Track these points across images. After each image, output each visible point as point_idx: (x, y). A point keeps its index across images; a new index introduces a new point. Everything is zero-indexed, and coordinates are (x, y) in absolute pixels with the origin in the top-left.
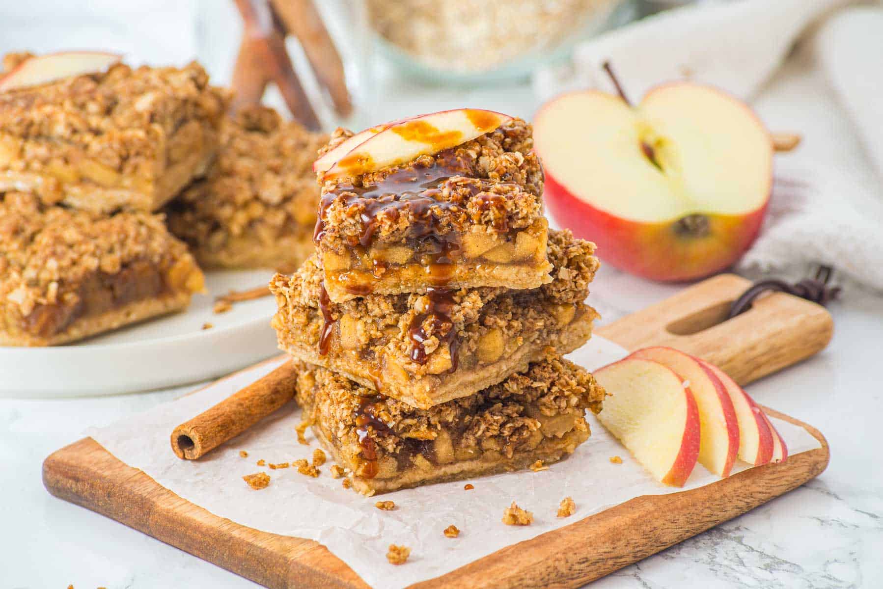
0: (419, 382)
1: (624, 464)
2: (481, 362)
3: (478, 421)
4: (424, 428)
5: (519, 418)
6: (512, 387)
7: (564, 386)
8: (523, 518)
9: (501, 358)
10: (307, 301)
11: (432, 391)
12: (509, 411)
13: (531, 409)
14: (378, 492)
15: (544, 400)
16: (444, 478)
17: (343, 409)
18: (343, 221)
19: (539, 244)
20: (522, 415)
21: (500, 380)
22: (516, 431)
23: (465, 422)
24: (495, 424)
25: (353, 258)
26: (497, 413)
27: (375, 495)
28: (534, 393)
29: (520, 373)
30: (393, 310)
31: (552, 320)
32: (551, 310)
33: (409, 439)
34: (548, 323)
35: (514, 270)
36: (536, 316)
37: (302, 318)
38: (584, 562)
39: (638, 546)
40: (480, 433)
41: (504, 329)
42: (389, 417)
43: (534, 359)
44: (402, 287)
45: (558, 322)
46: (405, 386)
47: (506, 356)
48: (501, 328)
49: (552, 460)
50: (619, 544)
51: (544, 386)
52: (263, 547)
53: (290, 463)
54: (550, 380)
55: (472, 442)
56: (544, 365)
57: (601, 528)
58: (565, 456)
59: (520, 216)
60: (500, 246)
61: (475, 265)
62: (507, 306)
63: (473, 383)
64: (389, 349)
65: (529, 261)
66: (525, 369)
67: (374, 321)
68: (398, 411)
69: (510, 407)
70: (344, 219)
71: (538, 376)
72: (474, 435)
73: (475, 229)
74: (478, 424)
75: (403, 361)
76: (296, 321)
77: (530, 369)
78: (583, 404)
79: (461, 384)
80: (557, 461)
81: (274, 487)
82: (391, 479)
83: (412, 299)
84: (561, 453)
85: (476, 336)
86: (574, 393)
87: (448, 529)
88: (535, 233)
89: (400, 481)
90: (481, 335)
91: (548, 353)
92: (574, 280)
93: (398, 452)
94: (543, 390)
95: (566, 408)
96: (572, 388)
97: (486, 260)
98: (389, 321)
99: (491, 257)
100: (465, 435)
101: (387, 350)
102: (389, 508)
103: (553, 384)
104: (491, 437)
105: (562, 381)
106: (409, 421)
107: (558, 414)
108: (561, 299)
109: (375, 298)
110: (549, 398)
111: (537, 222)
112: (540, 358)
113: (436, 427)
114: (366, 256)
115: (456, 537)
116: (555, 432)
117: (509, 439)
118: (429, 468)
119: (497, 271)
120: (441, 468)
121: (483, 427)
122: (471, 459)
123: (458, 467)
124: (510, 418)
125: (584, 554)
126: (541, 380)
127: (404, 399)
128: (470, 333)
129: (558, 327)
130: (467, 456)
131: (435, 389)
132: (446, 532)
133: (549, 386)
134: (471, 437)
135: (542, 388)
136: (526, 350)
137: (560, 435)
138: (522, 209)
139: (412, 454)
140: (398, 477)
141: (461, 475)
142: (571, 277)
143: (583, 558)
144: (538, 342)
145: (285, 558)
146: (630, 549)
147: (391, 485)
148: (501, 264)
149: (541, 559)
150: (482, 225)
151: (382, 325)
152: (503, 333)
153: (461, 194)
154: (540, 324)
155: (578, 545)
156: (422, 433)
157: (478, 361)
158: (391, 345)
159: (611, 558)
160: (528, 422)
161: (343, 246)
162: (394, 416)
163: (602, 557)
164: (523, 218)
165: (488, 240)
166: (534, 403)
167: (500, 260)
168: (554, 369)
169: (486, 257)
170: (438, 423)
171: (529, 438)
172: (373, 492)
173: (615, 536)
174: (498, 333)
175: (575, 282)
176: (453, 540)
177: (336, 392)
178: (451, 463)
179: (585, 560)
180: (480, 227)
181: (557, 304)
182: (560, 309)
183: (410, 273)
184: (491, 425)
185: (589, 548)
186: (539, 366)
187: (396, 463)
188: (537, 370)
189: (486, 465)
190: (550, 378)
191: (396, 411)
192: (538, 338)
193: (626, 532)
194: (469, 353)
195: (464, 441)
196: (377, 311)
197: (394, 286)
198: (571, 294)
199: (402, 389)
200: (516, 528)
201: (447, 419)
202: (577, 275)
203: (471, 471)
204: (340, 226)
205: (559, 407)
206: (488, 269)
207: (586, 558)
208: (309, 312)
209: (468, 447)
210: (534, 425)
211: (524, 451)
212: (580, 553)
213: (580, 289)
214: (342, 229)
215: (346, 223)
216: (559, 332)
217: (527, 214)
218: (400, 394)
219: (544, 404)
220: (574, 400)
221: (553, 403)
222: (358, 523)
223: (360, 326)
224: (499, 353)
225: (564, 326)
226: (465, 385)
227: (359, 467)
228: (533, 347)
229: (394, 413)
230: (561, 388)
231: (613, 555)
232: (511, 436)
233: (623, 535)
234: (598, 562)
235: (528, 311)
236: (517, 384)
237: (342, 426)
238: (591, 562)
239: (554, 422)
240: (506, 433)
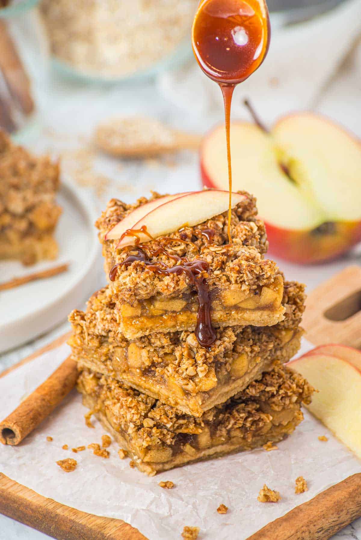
0: (193, 398)
1: (329, 442)
2: (233, 378)
3: (228, 417)
4: (192, 426)
5: (256, 414)
6: (252, 392)
7: (288, 390)
8: (273, 498)
9: (246, 373)
10: (100, 331)
11: (203, 404)
12: (250, 409)
13: (264, 407)
14: (158, 472)
15: (275, 399)
16: (203, 458)
17: (133, 414)
18: (137, 283)
19: (278, 296)
20: (258, 410)
21: (244, 388)
22: (254, 422)
23: (219, 418)
24: (241, 419)
25: (143, 308)
26: (241, 411)
27: (156, 474)
28: (267, 395)
29: (256, 381)
30: (170, 343)
31: (278, 341)
32: (276, 334)
33: (180, 434)
34: (276, 344)
35: (259, 313)
36: (267, 340)
37: (96, 343)
38: (320, 531)
39: (354, 513)
40: (230, 426)
41: (249, 353)
42: (168, 420)
43: (266, 370)
44: (178, 327)
45: (281, 341)
46: (182, 400)
47: (249, 371)
48: (247, 353)
49: (277, 440)
50: (342, 513)
51: (273, 389)
52: (83, 524)
53: (86, 446)
54: (278, 385)
55: (224, 432)
56: (273, 373)
57: (328, 502)
58: (285, 436)
59: (265, 277)
60: (250, 298)
61: (231, 311)
62: (248, 335)
63: (227, 393)
64: (168, 371)
65: (270, 307)
66: (259, 377)
67: (155, 350)
68: (174, 414)
69: (250, 406)
70: (138, 282)
71: (269, 382)
72: (225, 428)
73: (233, 287)
74: (228, 420)
75: (182, 382)
76: (90, 344)
77: (263, 377)
78: (300, 399)
79: (220, 395)
80: (280, 441)
81: (80, 469)
82: (167, 462)
83: (184, 335)
84: (283, 435)
85: (230, 360)
86: (294, 392)
87: (220, 508)
88: (275, 288)
89: (173, 463)
90: (234, 359)
91: (276, 365)
92: (294, 313)
93: (173, 444)
94: (273, 393)
95: (289, 404)
96: (293, 390)
97: (239, 307)
98: (167, 350)
99: (243, 305)
100: (219, 428)
101: (166, 371)
102: (170, 487)
103: (280, 387)
104: (237, 428)
105: (286, 385)
106: (181, 422)
107: (284, 409)
108: (284, 326)
109: (158, 335)
110: (278, 398)
111: (276, 280)
112: (270, 369)
113: (200, 424)
114: (152, 307)
115: (226, 514)
116: (281, 422)
117: (250, 429)
118: (194, 453)
119: (247, 315)
120: (201, 452)
121: (232, 422)
122: (222, 444)
123: (214, 450)
124: (250, 414)
125: (320, 525)
126: (271, 385)
127: (179, 407)
128: (227, 359)
129: (281, 346)
130: (220, 442)
131: (204, 402)
132: (219, 510)
133: (277, 389)
134: (224, 429)
135: (272, 391)
136: (261, 365)
137: (285, 423)
138: (267, 272)
139: (182, 444)
140: (172, 461)
141: (215, 455)
142: (292, 311)
143: (320, 528)
144: (269, 358)
145: (102, 535)
146: (349, 516)
147: (167, 466)
148: (249, 310)
149: (293, 532)
150: (238, 284)
151: (161, 353)
152: (248, 355)
153: (221, 260)
154: (271, 346)
155: (316, 518)
156: (191, 429)
157: (231, 377)
158: (170, 368)
159: (337, 525)
160: (263, 416)
161: (136, 300)
162: (171, 418)
163: (332, 525)
164: (267, 278)
165: (242, 294)
166: (266, 402)
167: (249, 307)
168: (280, 376)
169: (240, 305)
170: (202, 422)
171: (262, 427)
172: (155, 472)
173: (338, 508)
174: (245, 356)
175: (294, 314)
176: (224, 516)
177: (125, 399)
178: (209, 448)
179: (321, 529)
180: (237, 286)
181: (282, 330)
182: (284, 333)
183: (184, 318)
184: (238, 420)
185: (323, 520)
186: (269, 374)
187: (171, 451)
188: (268, 378)
189: (232, 447)
190: (277, 383)
191: (172, 415)
192: (269, 356)
193: (346, 504)
194: (226, 373)
195: (218, 432)
196: (158, 343)
197: (172, 327)
198: (291, 322)
199: (179, 401)
200: (269, 504)
201: (208, 419)
202: (295, 309)
203: (221, 452)
204: (136, 287)
205: (284, 404)
206: (240, 313)
207: (322, 528)
208: (101, 339)
209: (221, 436)
210: (268, 419)
211: (259, 435)
212: (318, 525)
213: (297, 318)
214: (137, 289)
215: (139, 285)
216: (281, 349)
217: (270, 276)
218: (177, 403)
219: (274, 403)
220: (295, 398)
221: (280, 401)
222: (151, 503)
223: (144, 353)
224: (245, 370)
225: (285, 344)
226: (222, 395)
227: (145, 455)
228: (266, 362)
229: (170, 416)
230: (286, 390)
231: (338, 522)
232: (250, 427)
233: (344, 506)
234: (329, 529)
235: (262, 337)
236: (255, 389)
237: (132, 425)
238: (324, 530)
239: (281, 415)
240: (248, 425)
